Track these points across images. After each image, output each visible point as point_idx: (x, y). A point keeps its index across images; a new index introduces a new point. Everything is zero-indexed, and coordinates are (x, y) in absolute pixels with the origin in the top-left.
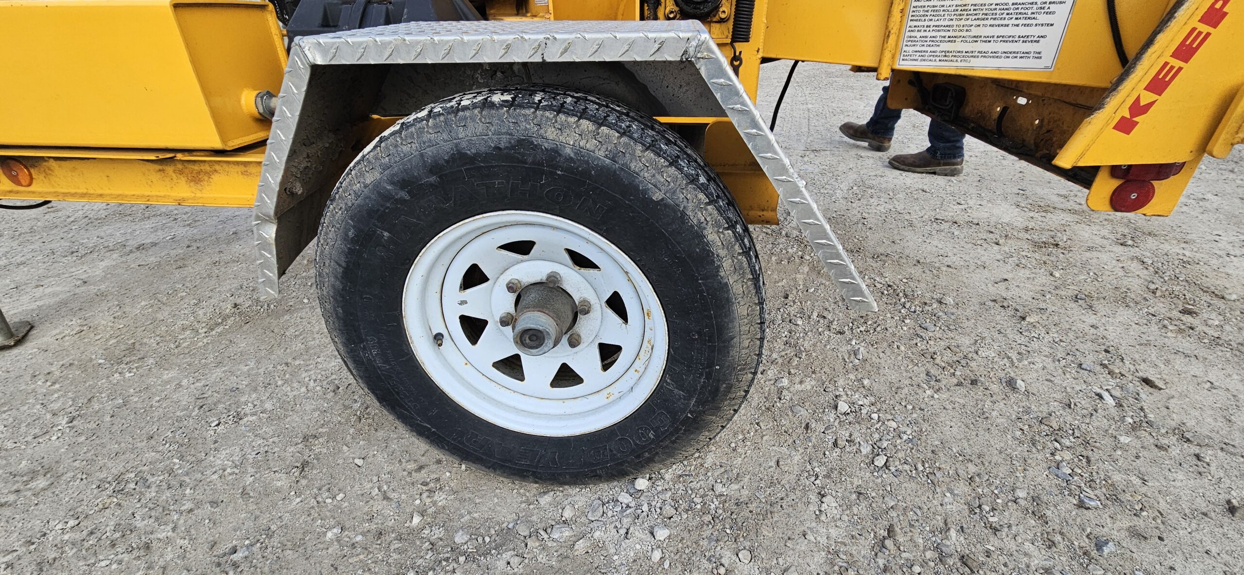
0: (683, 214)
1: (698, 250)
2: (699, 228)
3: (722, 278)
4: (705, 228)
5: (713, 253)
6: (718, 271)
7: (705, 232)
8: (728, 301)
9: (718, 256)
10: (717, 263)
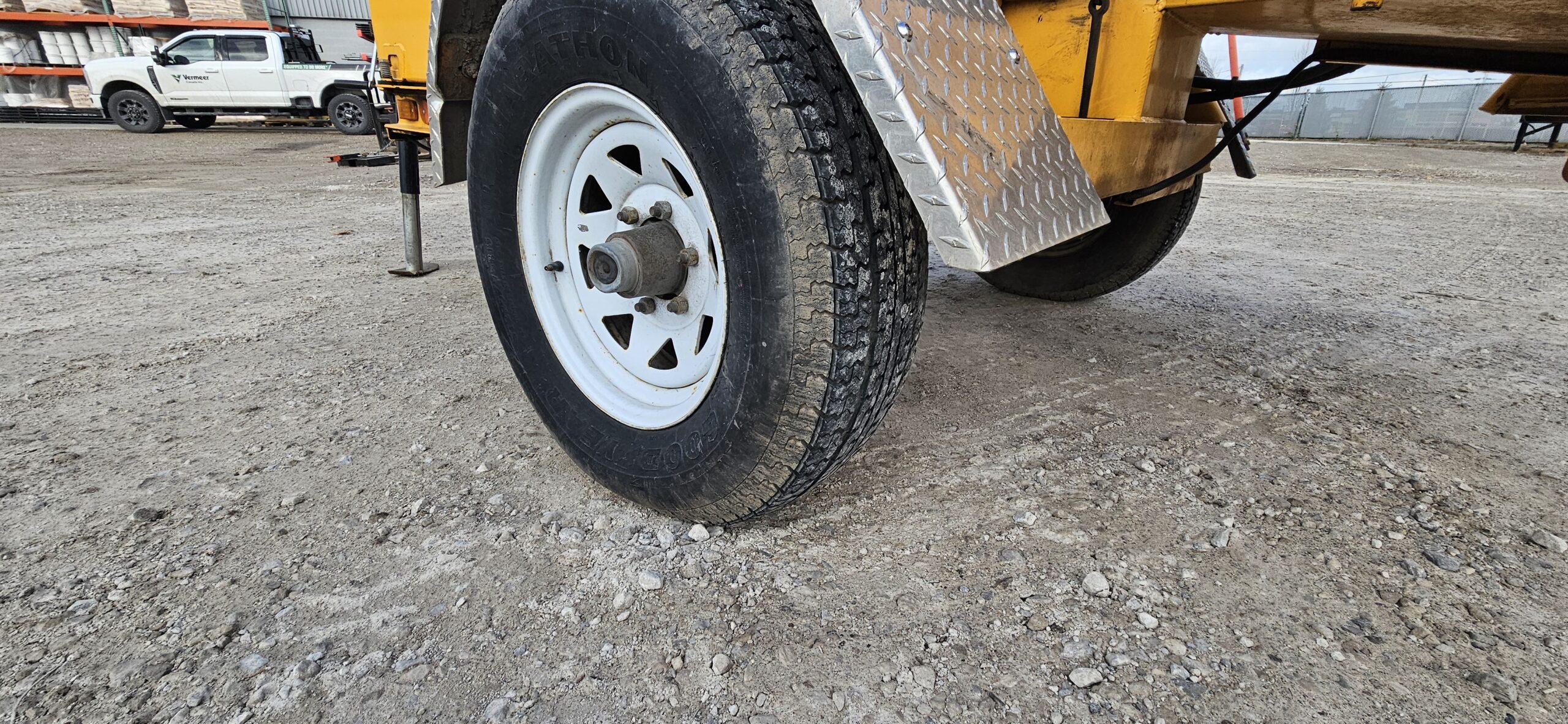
0: (723, 72)
1: (736, 131)
2: (742, 96)
3: (766, 182)
4: (749, 98)
5: (756, 139)
6: (761, 170)
7: (749, 104)
8: (775, 223)
9: (763, 144)
10: (761, 157)
